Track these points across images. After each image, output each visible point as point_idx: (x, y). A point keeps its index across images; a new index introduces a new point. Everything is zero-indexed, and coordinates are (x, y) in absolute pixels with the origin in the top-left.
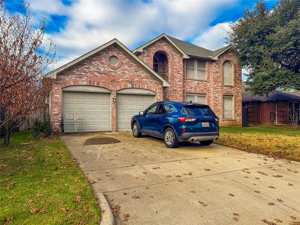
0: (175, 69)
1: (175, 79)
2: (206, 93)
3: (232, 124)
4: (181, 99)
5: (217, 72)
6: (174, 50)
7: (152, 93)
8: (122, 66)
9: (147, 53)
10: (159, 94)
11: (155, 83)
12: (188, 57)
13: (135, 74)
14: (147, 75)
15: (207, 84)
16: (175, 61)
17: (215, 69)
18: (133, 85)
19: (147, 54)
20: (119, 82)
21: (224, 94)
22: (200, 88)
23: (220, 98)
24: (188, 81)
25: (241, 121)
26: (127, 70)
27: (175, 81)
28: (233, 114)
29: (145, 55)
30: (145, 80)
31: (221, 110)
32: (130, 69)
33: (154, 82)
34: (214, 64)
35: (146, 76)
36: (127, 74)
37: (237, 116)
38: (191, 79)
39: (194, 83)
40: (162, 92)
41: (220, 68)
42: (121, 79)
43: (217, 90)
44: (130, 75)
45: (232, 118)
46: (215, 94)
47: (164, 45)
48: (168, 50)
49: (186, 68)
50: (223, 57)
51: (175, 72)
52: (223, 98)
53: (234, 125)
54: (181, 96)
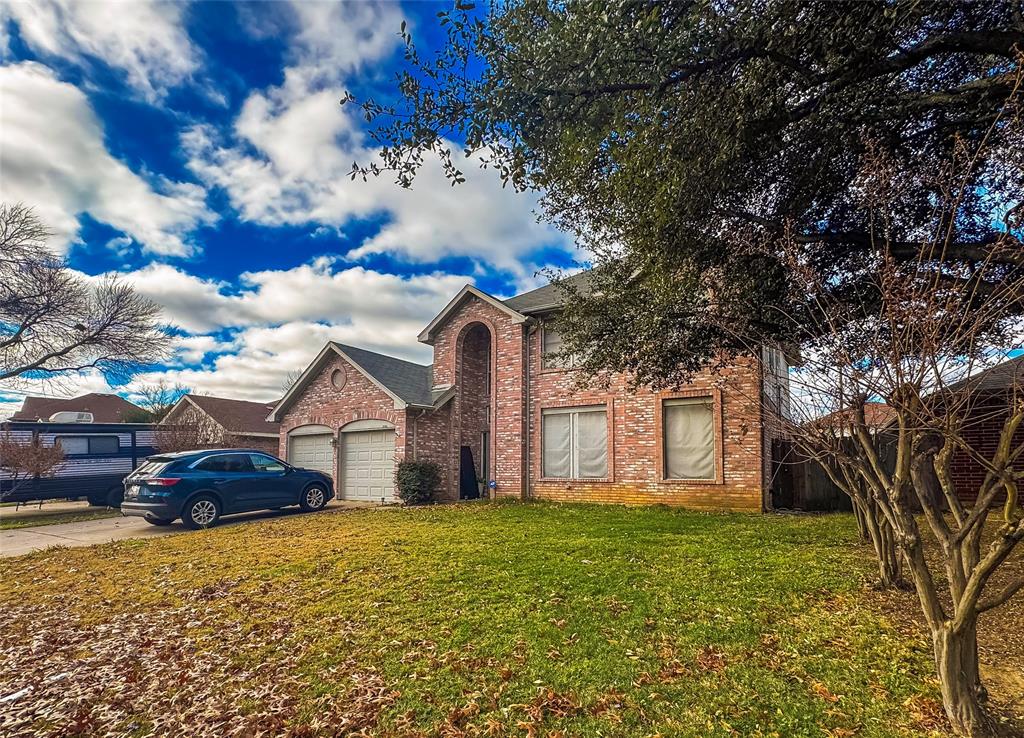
0: (502, 355)
1: (503, 380)
2: (602, 402)
3: (705, 498)
4: (515, 427)
7: (390, 426)
8: (347, 384)
9: (445, 339)
10: (399, 427)
12: (525, 319)
13: (364, 393)
16: (503, 335)
19: (445, 341)
20: (342, 413)
22: (586, 390)
23: (652, 412)
24: (546, 378)
26: (352, 389)
27: (504, 385)
28: (714, 463)
29: (442, 344)
30: (378, 401)
31: (658, 451)
32: (357, 387)
35: (378, 393)
36: (352, 397)
37: (733, 469)
38: (555, 370)
39: (565, 380)
40: (404, 422)
42: (345, 407)
44: (356, 396)
45: (710, 476)
47: (478, 309)
48: (486, 317)
49: (545, 345)
51: (502, 364)
52: (665, 409)
53: (716, 503)
54: (516, 420)
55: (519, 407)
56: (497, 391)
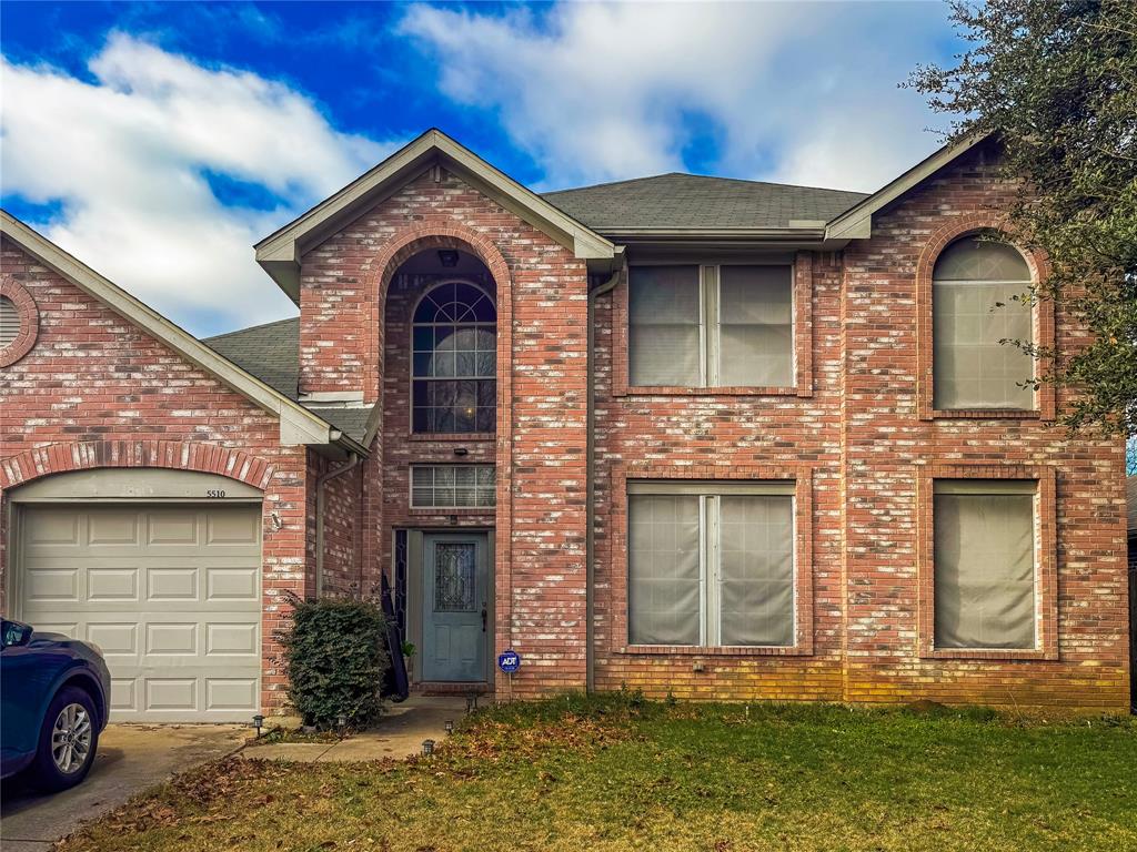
0: (530, 336)
1: (531, 399)
2: (785, 476)
3: (1020, 688)
4: (571, 520)
5: (878, 326)
6: (524, 223)
7: (233, 492)
8: (39, 347)
9: (339, 268)
10: (276, 498)
11: (251, 429)
12: (607, 251)
13: (124, 383)
14: (198, 383)
15: (799, 413)
16: (531, 285)
17: (860, 308)
18: (103, 451)
19: (340, 273)
20: (21, 439)
21: (944, 473)
22: (743, 444)
23: (910, 505)
24: (640, 405)
25: (1118, 665)
26: (69, 365)
27: (534, 412)
28: (1038, 617)
29: (330, 280)
30: (187, 413)
31: (923, 589)
32: (88, 361)
33: (247, 421)
34: (857, 273)
35: (192, 390)
36: (68, 391)
37: (1075, 630)
38: (666, 391)
39: (689, 418)
40: (300, 484)
41: (906, 296)
42: (31, 422)
43: (879, 449)
44: (87, 391)
45: (1029, 642)
46: (862, 475)
47: (457, 202)
48: (483, 230)
49: (632, 327)
50: (936, 213)
51: (529, 357)
52: (938, 500)
53: (1040, 697)
54: (570, 502)
55: (580, 471)
56: (514, 426)
